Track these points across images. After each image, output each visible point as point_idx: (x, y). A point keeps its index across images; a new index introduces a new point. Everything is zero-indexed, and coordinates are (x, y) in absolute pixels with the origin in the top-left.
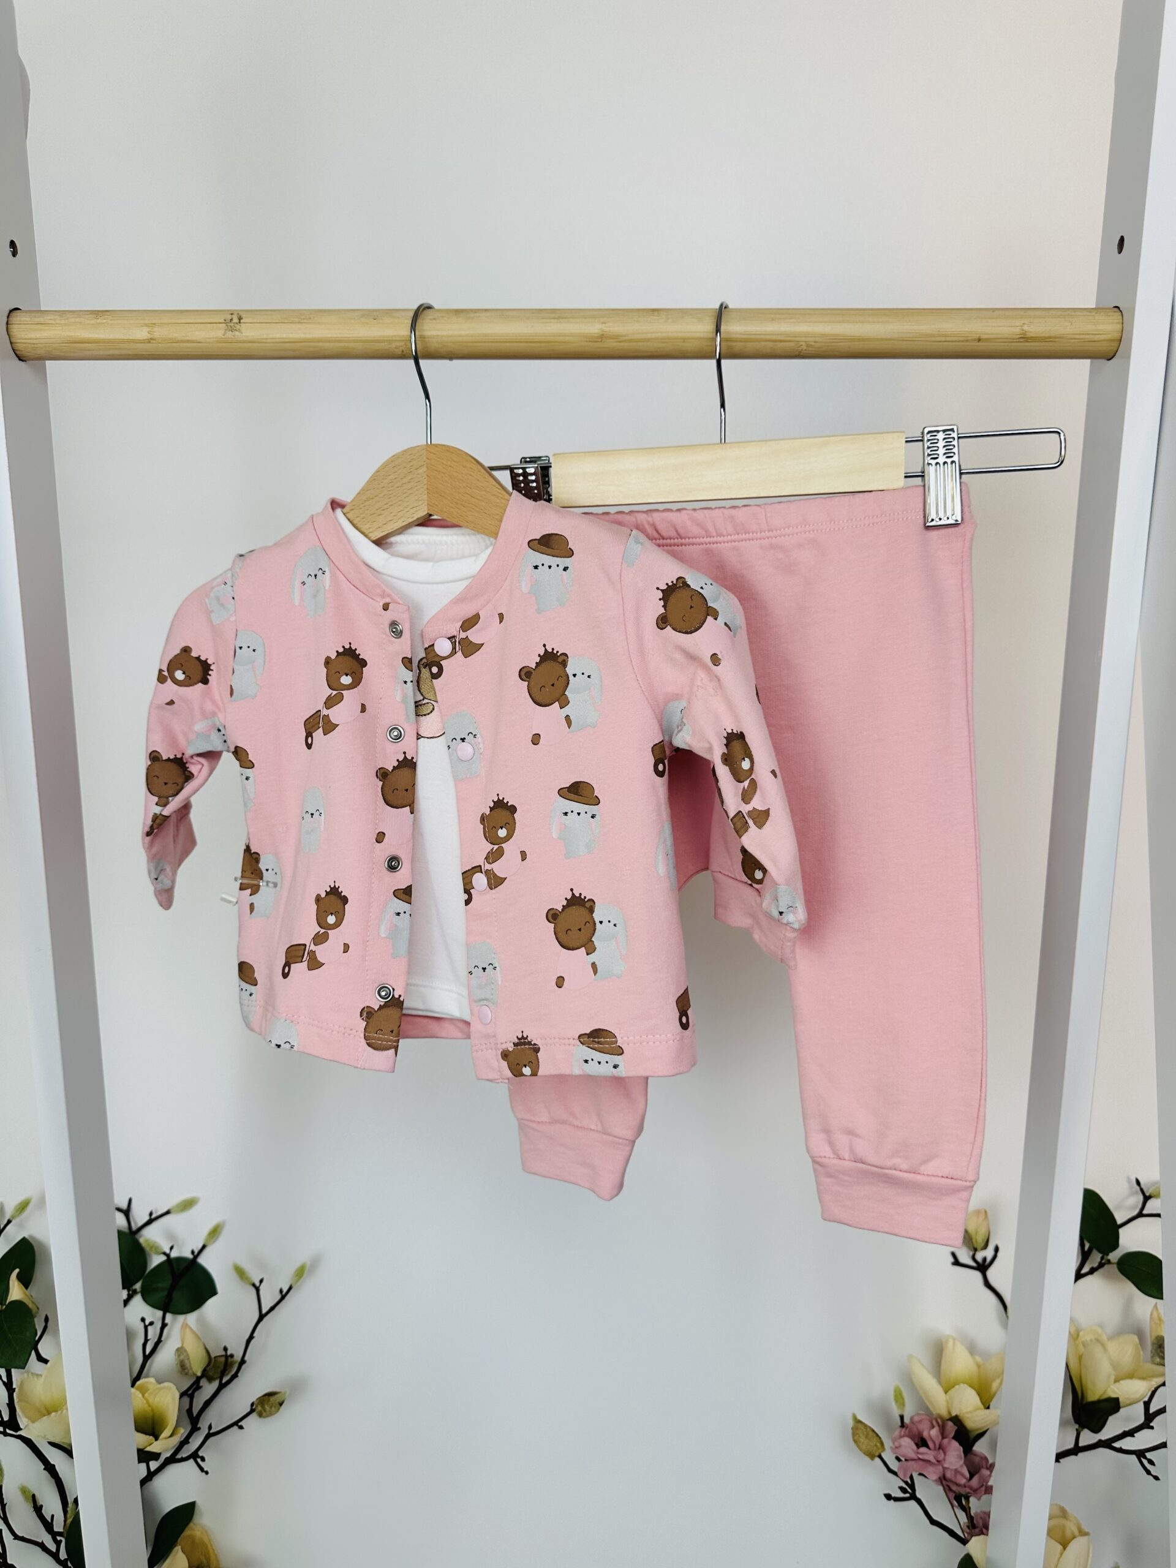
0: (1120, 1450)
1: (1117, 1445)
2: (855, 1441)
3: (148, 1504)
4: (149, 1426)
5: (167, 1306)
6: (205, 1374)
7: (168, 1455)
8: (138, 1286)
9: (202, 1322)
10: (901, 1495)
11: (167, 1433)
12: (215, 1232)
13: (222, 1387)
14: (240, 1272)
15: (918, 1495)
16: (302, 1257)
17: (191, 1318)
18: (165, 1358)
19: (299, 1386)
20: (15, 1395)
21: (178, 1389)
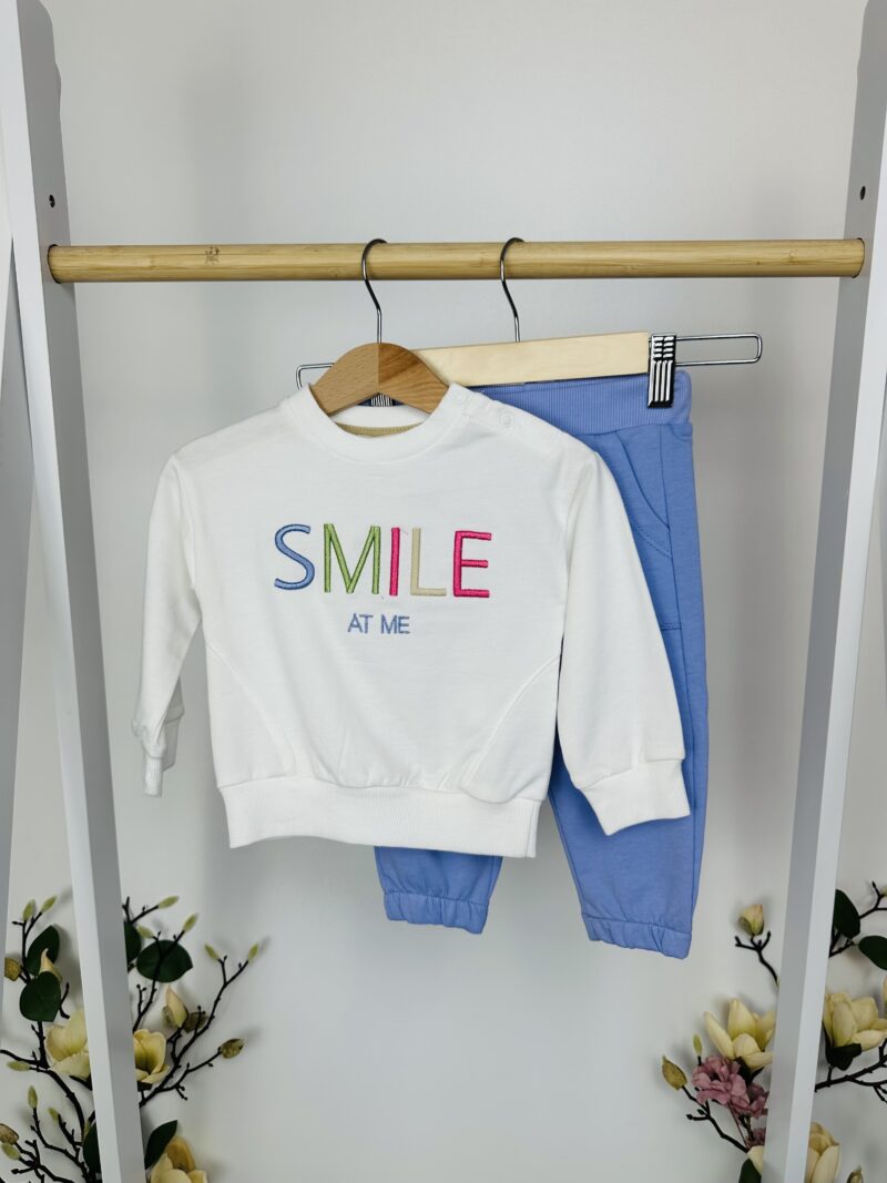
0: (862, 1083)
1: (859, 1079)
2: (666, 1076)
3: (144, 1122)
4: (145, 1064)
5: (156, 976)
6: (185, 1027)
7: (157, 1085)
8: (134, 962)
9: (181, 988)
10: (700, 1116)
11: (157, 1069)
12: (191, 922)
13: (197, 1036)
14: (210, 951)
15: (712, 1115)
16: (255, 939)
17: (174, 985)
18: (155, 1014)
19: (254, 1034)
20: (45, 1042)
21: (165, 1036)
